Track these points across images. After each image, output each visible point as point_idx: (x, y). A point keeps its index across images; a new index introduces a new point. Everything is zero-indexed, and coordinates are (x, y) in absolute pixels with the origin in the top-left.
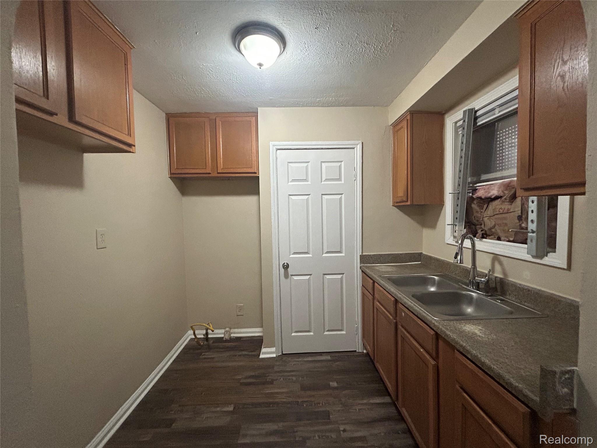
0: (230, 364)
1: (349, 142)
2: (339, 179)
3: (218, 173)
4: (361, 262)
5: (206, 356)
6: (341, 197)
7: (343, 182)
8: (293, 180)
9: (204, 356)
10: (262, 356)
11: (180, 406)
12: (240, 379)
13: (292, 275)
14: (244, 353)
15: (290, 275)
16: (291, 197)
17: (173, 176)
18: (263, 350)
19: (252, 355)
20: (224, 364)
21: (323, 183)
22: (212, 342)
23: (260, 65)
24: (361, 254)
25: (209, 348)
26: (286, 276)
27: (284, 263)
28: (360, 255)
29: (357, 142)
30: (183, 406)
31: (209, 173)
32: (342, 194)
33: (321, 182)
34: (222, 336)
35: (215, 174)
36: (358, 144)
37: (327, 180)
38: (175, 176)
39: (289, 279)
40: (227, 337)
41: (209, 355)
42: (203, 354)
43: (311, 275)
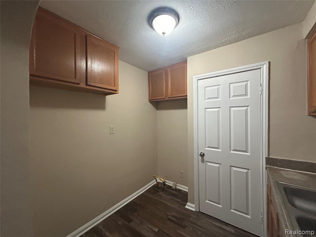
0: (169, 204)
1: (256, 64)
2: (246, 95)
3: (168, 98)
4: (267, 163)
5: (160, 194)
6: (247, 109)
7: (249, 97)
8: (208, 99)
9: (159, 194)
10: (186, 207)
11: (138, 215)
12: (169, 215)
13: (206, 162)
14: (178, 200)
15: (205, 162)
16: (207, 109)
17: (150, 101)
18: (188, 204)
19: (182, 203)
20: (165, 202)
21: (231, 98)
22: (166, 187)
23: (163, 33)
24: (267, 156)
25: (163, 190)
26: (203, 161)
27: (202, 153)
28: (266, 158)
29: (263, 63)
30: (139, 215)
31: (164, 98)
32: (248, 106)
33: (230, 98)
34: (172, 185)
35: (167, 99)
36: (264, 64)
37: (234, 96)
38: (151, 101)
39: (204, 164)
40: (174, 187)
41: (161, 193)
42: (159, 192)
43: (220, 164)
